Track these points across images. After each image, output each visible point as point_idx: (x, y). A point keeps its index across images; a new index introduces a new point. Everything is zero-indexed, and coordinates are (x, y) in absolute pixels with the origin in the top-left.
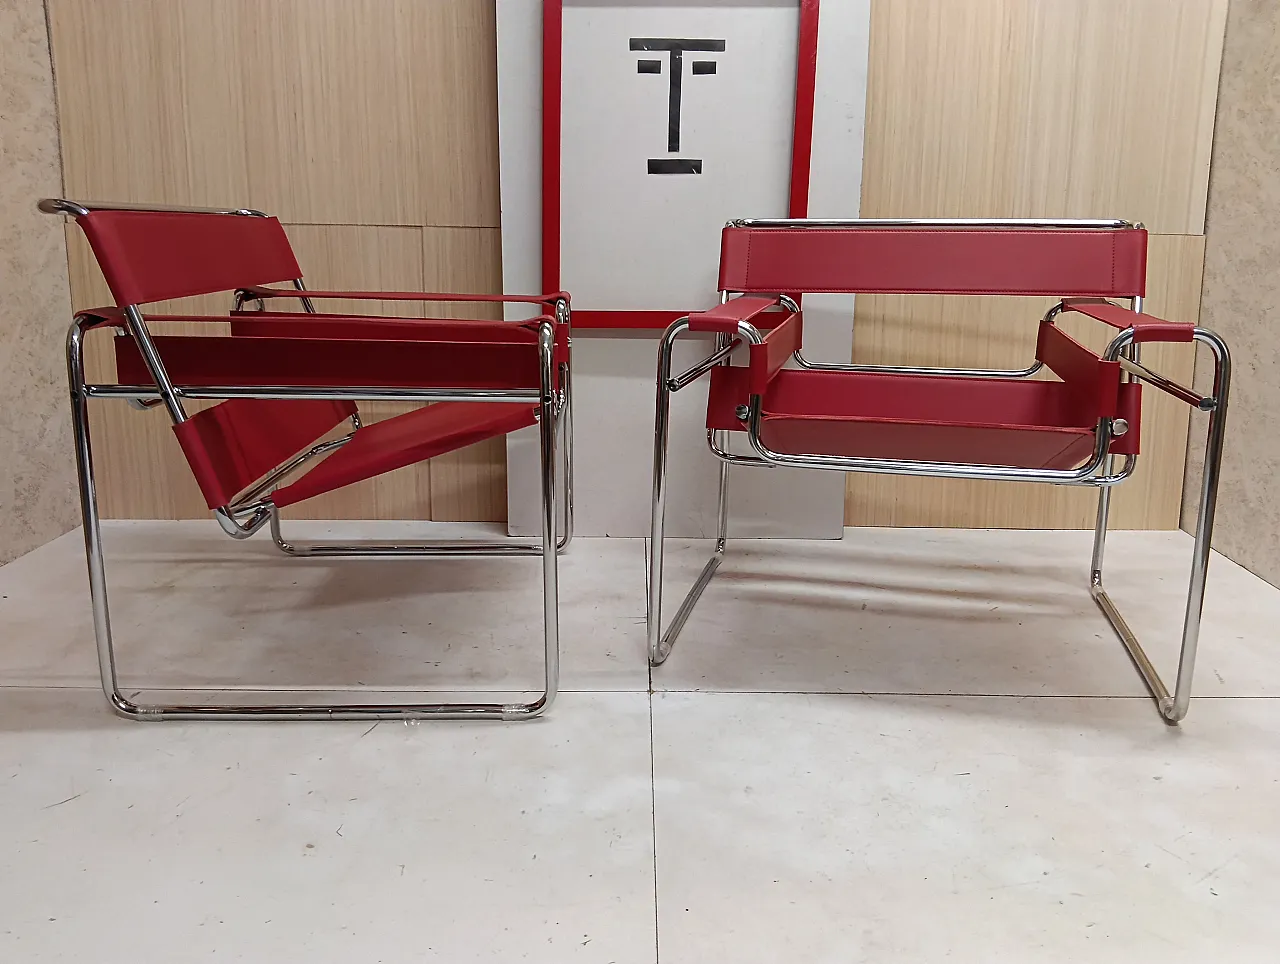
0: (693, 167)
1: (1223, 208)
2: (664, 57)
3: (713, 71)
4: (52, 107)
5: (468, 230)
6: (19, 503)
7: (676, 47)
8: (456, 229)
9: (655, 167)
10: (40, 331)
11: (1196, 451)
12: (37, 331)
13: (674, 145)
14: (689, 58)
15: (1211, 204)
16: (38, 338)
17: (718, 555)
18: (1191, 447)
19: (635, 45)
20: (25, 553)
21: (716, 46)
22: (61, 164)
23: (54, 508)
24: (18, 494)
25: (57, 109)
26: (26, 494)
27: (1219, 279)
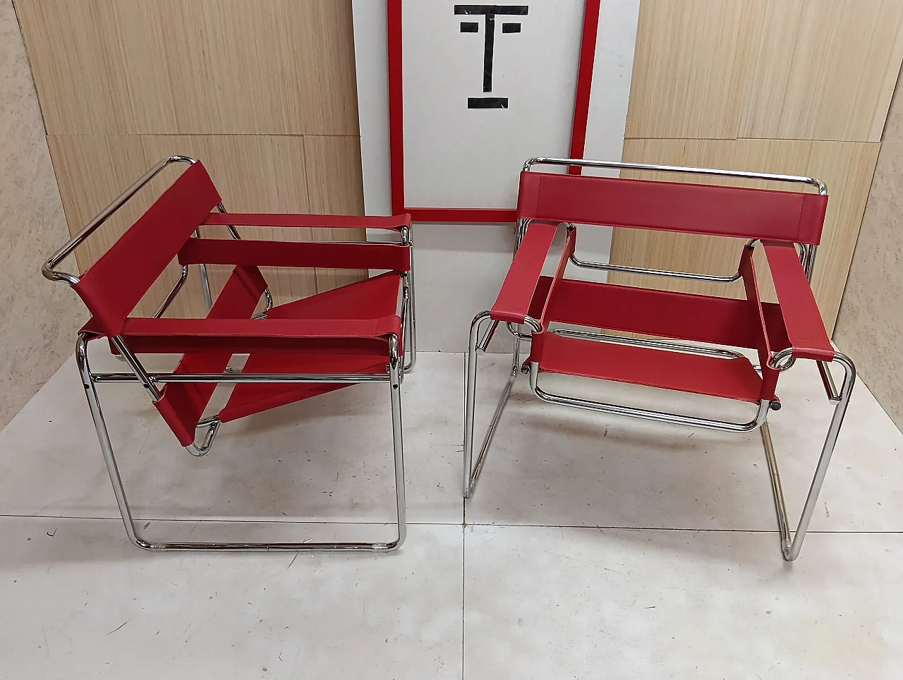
0: (502, 103)
1: (897, 127)
2: (480, 19)
3: (519, 31)
4: (22, 50)
5: (336, 137)
6: (47, 341)
7: (490, 11)
8: (328, 137)
9: (474, 103)
10: (41, 221)
11: (849, 294)
12: (39, 222)
13: (487, 87)
14: (500, 20)
15: (891, 119)
16: (41, 227)
17: (513, 378)
18: (848, 289)
19: (459, 10)
20: (56, 371)
21: (522, 10)
22: (37, 92)
23: (69, 335)
24: (45, 336)
25: (26, 49)
26: (51, 334)
27: (885, 180)
